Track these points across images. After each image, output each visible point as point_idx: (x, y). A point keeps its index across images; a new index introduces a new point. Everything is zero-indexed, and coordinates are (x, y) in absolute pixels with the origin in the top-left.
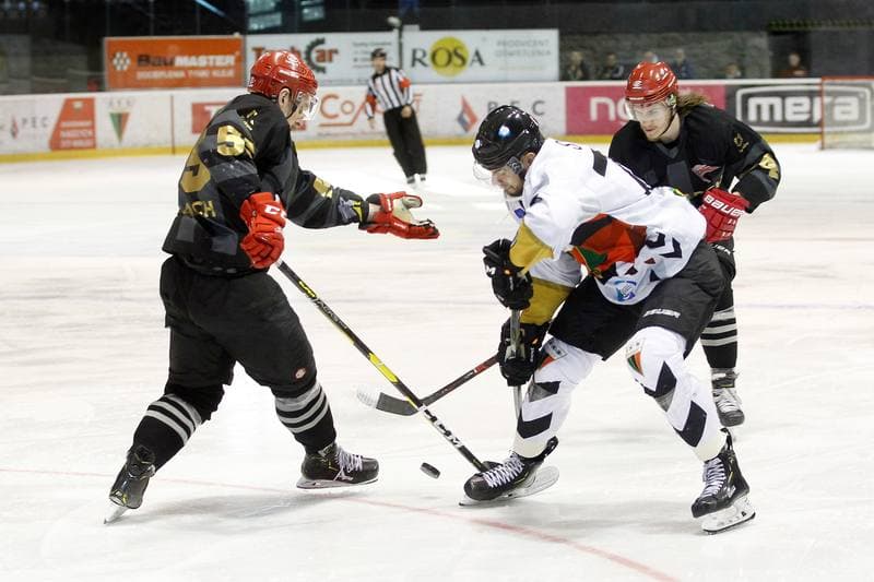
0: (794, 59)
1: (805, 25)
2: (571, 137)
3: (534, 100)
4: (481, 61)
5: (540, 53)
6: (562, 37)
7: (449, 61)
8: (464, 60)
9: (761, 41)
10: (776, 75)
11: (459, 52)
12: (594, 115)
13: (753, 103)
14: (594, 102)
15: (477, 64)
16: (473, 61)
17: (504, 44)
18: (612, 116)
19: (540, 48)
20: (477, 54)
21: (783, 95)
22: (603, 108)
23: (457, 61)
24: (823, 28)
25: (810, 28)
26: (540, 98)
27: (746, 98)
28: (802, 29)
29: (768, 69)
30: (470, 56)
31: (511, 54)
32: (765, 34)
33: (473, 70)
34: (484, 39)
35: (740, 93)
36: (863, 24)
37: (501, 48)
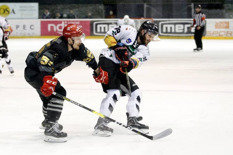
0: (111, 13)
1: (115, 2)
2: (42, 37)
3: (30, 25)
4: (14, 13)
5: (33, 10)
6: (40, 5)
7: (4, 12)
8: (9, 12)
9: (101, 7)
10: (106, 18)
11: (8, 9)
12: (49, 29)
13: (99, 26)
14: (49, 25)
15: (13, 14)
16: (12, 12)
17: (21, 7)
18: (55, 30)
19: (32, 8)
20: (13, 10)
21: (108, 24)
22: (52, 27)
23: (6, 12)
24: (121, 3)
25: (117, 3)
26: (32, 24)
27: (97, 25)
28: (114, 3)
29: (104, 16)
30: (11, 11)
31: (24, 10)
32: (102, 5)
33: (11, 15)
34: (15, 6)
35: (95, 23)
36: (133, 2)
37: (21, 8)
